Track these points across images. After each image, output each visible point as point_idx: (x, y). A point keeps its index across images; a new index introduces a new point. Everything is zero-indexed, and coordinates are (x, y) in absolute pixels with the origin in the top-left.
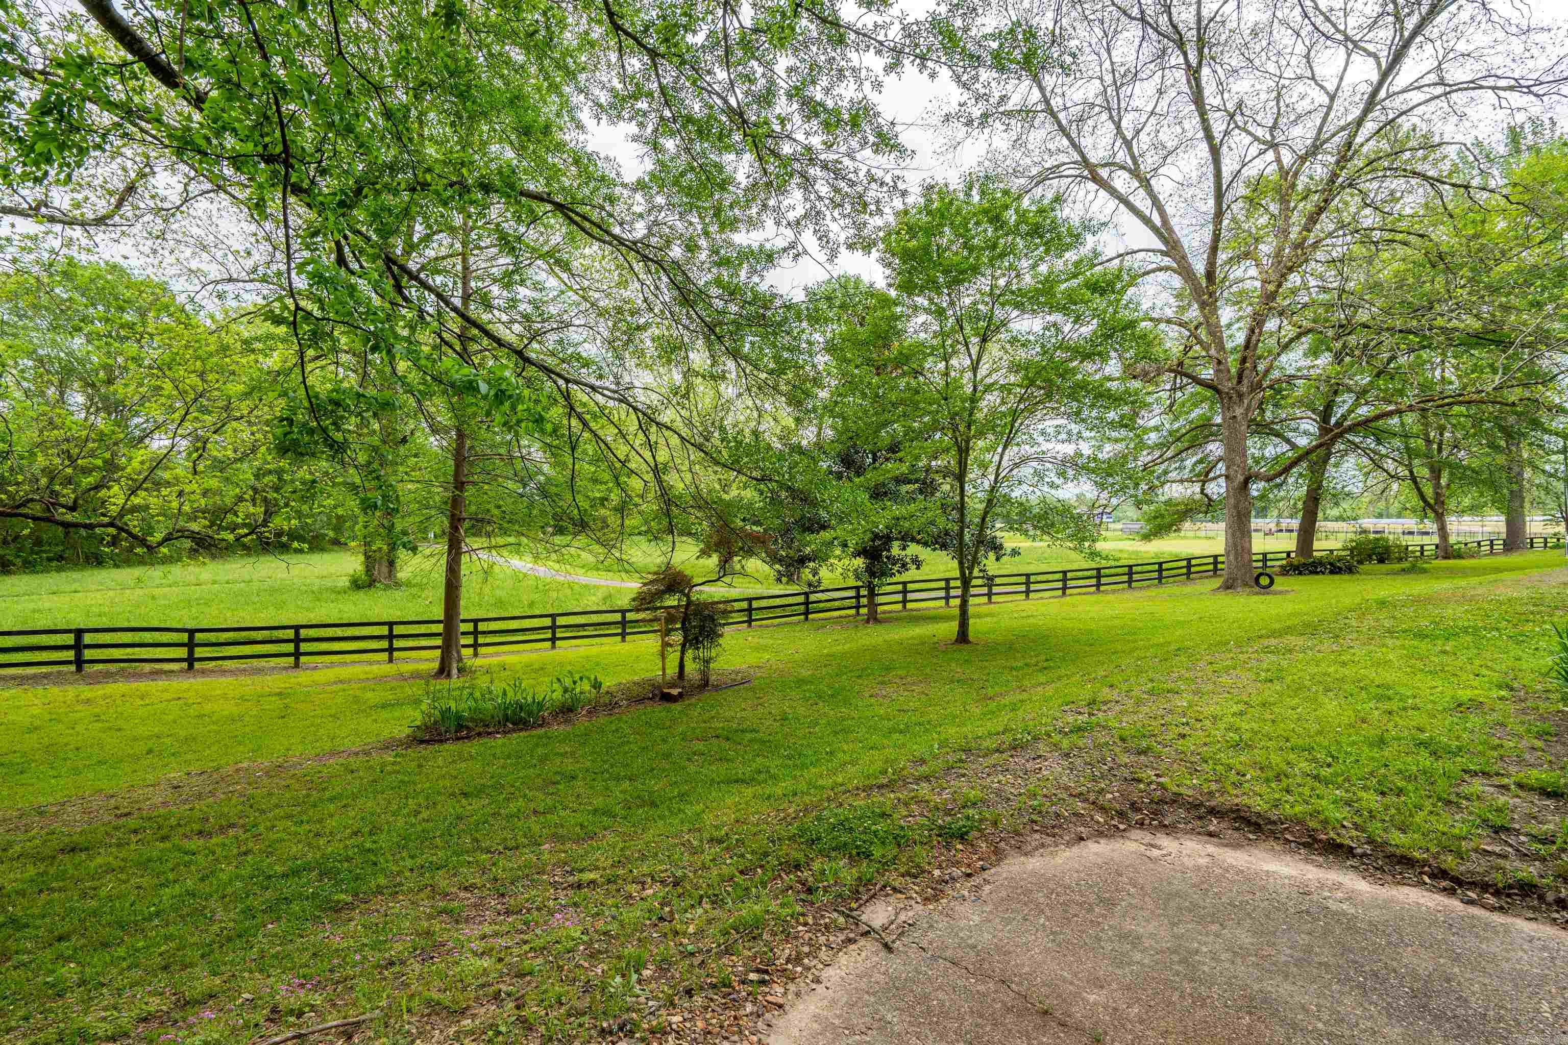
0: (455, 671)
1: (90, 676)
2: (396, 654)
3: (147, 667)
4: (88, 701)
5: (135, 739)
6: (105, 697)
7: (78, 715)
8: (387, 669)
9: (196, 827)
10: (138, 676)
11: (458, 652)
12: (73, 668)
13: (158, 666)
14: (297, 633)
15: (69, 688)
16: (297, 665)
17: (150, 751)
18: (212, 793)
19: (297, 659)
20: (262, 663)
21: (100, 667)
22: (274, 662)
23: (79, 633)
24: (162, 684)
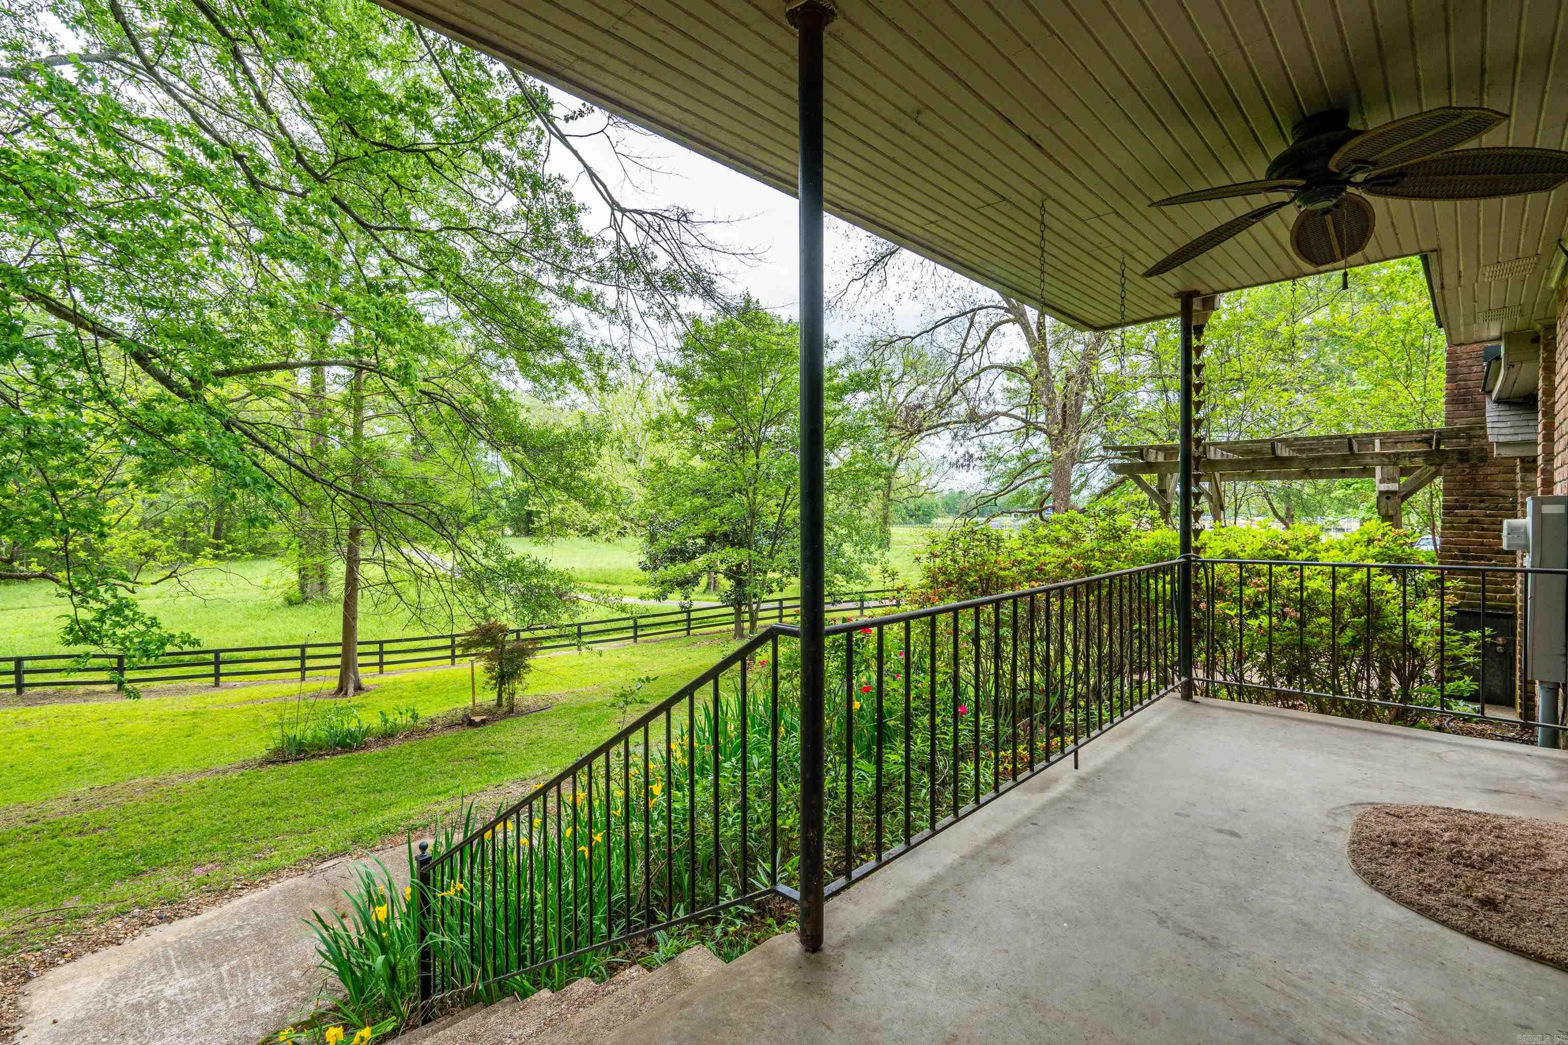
0: (351, 690)
1: (30, 698)
2: (308, 673)
3: (81, 689)
4: (25, 722)
5: (61, 757)
6: (40, 718)
7: (14, 736)
8: (295, 687)
9: (77, 829)
10: (74, 697)
11: (356, 674)
12: (14, 691)
13: (91, 687)
14: (217, 657)
15: (10, 710)
16: (217, 685)
17: (70, 769)
18: (99, 805)
19: (217, 680)
20: (187, 682)
21: (39, 689)
22: (196, 682)
23: (19, 661)
24: (92, 704)
